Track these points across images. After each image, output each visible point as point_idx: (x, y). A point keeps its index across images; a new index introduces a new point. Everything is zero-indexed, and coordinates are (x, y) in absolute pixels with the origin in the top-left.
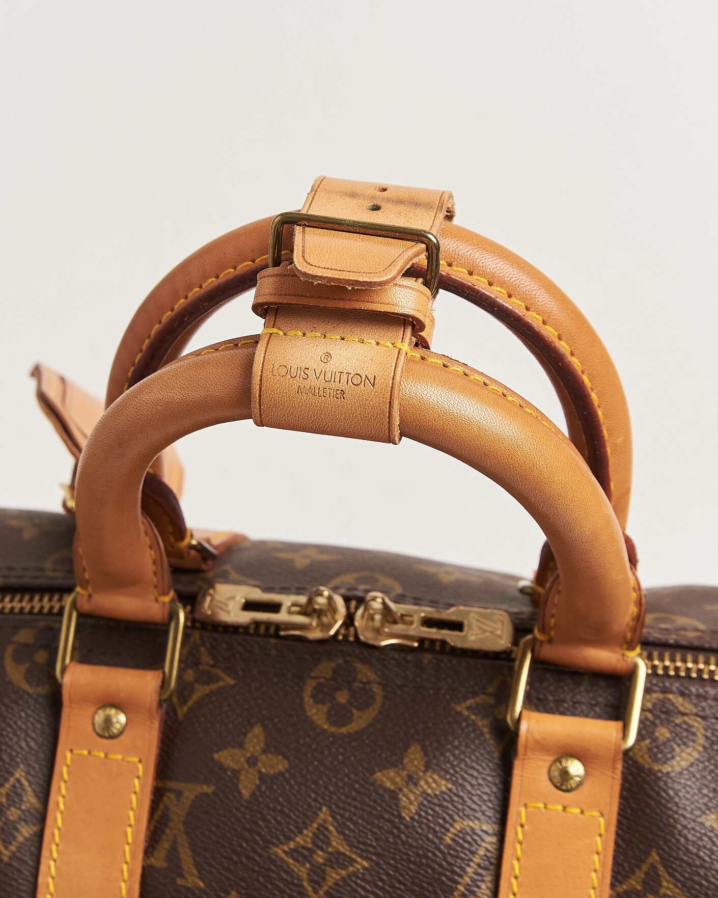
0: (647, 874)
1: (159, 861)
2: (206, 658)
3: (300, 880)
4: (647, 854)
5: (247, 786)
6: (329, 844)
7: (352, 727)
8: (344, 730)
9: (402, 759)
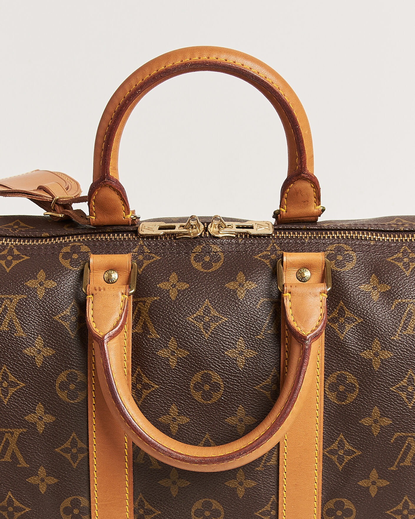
0: (339, 310)
1: (139, 330)
2: (146, 250)
3: (200, 329)
4: (338, 303)
5: (173, 295)
6: (210, 313)
7: (213, 269)
8: (210, 271)
9: (236, 278)
